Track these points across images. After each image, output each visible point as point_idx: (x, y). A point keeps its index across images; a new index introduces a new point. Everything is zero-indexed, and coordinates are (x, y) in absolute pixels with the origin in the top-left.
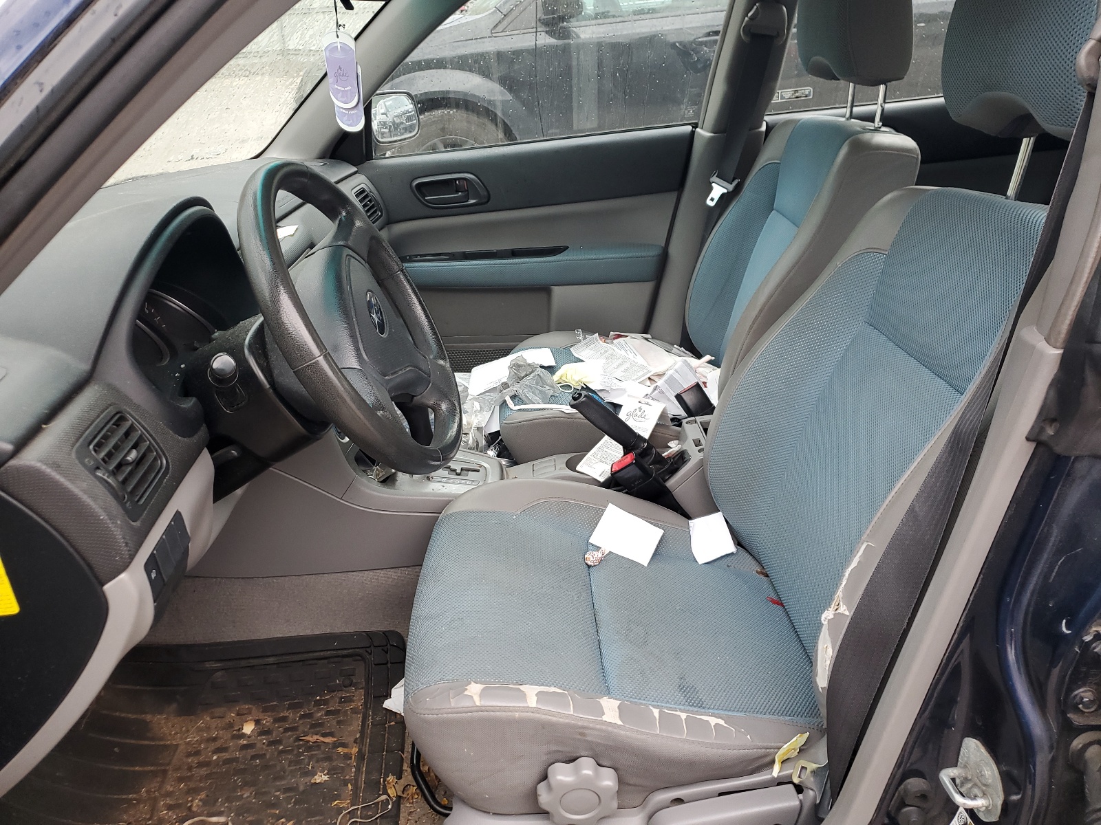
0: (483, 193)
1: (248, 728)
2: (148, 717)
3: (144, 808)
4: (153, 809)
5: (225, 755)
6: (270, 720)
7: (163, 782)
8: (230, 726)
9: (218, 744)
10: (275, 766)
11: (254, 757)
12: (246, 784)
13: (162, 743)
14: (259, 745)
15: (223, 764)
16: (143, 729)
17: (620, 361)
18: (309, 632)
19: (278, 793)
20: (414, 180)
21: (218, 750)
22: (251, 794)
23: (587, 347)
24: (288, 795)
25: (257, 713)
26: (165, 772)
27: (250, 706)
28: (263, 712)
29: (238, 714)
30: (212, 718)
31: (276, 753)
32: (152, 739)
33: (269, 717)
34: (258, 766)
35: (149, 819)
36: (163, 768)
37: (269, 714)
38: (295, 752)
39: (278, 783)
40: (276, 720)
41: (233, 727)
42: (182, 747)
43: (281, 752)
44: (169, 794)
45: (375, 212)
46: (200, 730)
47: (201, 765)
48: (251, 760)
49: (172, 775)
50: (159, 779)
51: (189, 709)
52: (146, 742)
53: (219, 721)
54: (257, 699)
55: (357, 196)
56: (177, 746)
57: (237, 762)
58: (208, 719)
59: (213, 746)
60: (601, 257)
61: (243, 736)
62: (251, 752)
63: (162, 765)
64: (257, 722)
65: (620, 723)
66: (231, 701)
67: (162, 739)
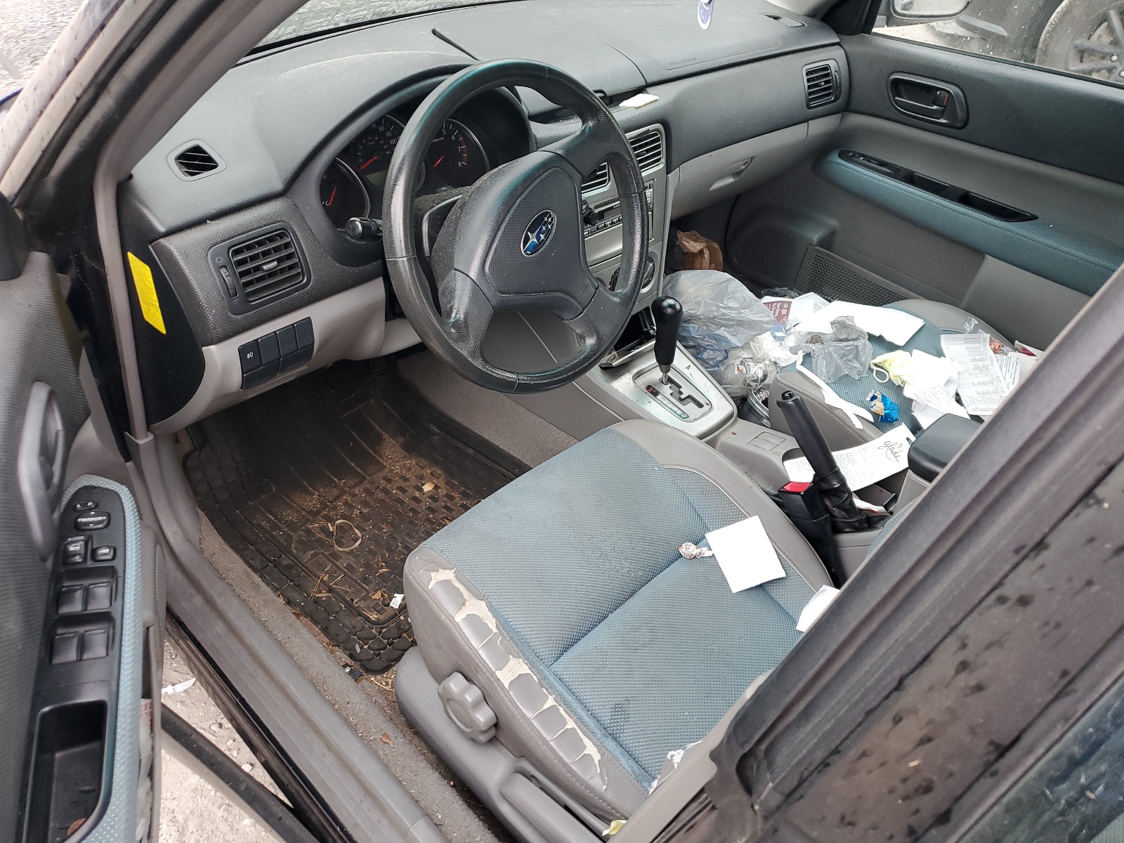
0: (960, 114)
1: (428, 488)
2: (385, 436)
3: (335, 492)
4: (337, 498)
5: (400, 495)
6: (445, 492)
7: (357, 485)
8: (421, 478)
9: (404, 484)
10: (416, 525)
11: (413, 510)
12: (392, 524)
13: (378, 458)
14: (423, 504)
15: (394, 500)
16: (376, 442)
17: (986, 379)
18: (506, 449)
19: (400, 544)
20: (894, 72)
21: (401, 489)
22: (388, 532)
23: (965, 343)
24: (404, 550)
25: (441, 483)
26: (364, 479)
27: (442, 473)
28: (446, 483)
29: (431, 473)
30: (417, 464)
31: (425, 517)
32: (376, 452)
33: (446, 489)
34: (409, 517)
35: (330, 502)
36: (365, 475)
37: (448, 487)
38: (434, 526)
39: (407, 539)
40: (448, 496)
41: (421, 479)
42: (386, 470)
43: (428, 520)
44: (354, 495)
45: (828, 95)
46: (404, 466)
47: (385, 491)
48: (409, 510)
49: (366, 485)
50: (356, 481)
51: (410, 448)
52: (371, 452)
53: (418, 468)
54: (449, 472)
55: (808, 74)
56: (385, 467)
57: (401, 505)
58: (414, 463)
59: (401, 483)
60: (1063, 248)
61: (421, 490)
62: (414, 505)
63: (366, 473)
64: (436, 487)
65: (507, 687)
66: (435, 462)
67: (380, 456)
